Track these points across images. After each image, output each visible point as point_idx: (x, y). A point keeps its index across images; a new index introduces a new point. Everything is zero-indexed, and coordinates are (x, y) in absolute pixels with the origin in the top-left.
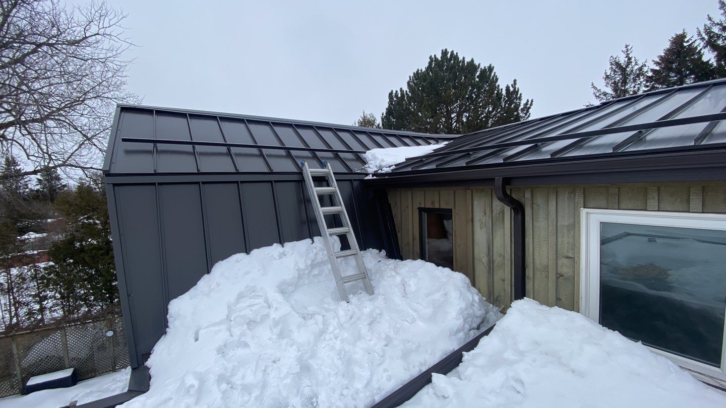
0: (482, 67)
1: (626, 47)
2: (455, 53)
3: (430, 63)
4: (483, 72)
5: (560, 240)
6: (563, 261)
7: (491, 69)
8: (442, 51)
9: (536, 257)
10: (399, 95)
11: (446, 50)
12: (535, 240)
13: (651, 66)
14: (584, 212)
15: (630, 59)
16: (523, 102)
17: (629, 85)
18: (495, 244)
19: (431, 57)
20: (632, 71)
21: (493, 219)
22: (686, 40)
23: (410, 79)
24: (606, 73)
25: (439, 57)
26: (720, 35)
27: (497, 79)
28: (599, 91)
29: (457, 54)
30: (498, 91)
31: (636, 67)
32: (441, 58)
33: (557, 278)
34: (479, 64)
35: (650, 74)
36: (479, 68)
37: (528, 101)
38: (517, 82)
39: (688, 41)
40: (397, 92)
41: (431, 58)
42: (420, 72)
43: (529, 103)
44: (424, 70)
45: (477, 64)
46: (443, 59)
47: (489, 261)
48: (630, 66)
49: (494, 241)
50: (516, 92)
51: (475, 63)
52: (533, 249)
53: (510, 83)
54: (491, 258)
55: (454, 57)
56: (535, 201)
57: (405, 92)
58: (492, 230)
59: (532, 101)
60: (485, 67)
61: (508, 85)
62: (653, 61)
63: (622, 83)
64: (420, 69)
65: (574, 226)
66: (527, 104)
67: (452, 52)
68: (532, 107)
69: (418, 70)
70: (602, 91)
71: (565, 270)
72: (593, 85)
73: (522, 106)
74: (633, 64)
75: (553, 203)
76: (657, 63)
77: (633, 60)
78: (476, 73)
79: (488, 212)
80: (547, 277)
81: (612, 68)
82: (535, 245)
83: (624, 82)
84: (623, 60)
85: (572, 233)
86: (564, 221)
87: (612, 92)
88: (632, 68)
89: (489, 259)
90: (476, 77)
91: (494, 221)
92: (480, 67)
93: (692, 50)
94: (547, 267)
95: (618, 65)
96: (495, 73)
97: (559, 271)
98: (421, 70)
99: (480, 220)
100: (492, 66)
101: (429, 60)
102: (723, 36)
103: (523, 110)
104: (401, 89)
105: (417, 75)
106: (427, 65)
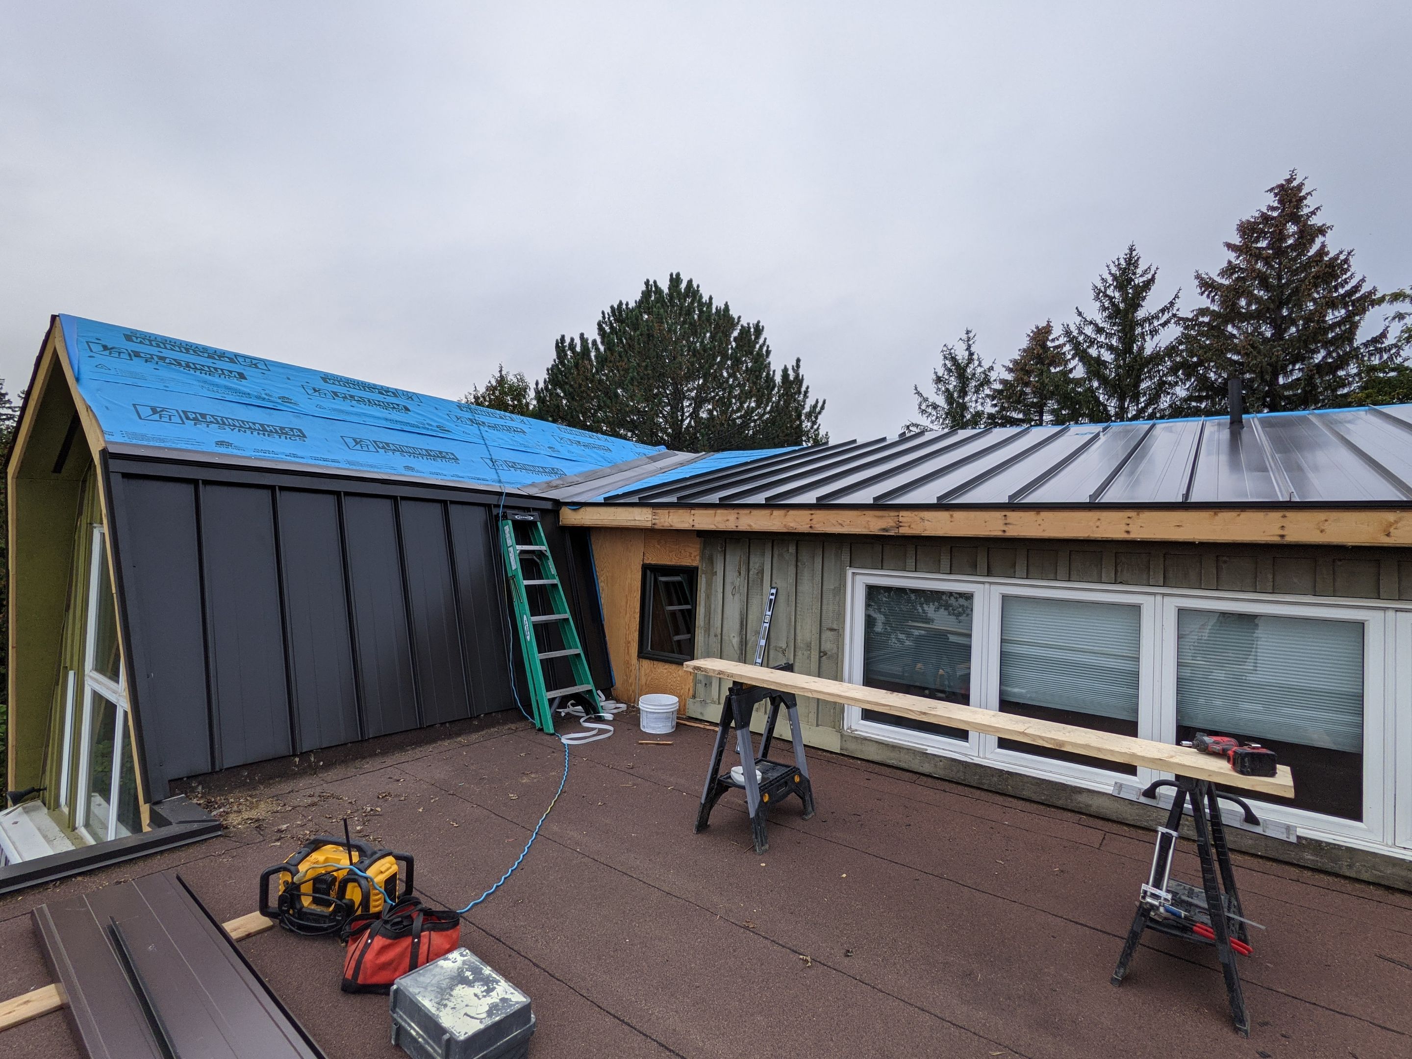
0: (744, 322)
1: (968, 332)
2: (695, 286)
3: (646, 294)
4: (745, 331)
5: (824, 607)
6: (827, 635)
7: (759, 330)
8: (671, 275)
9: (798, 631)
10: (578, 349)
11: (678, 275)
12: (798, 609)
13: (1001, 374)
14: (850, 572)
15: (971, 354)
16: (809, 403)
17: (969, 397)
18: (750, 617)
19: (648, 281)
20: (974, 374)
21: (750, 582)
22: (1050, 338)
23: (604, 317)
24: (936, 373)
25: (665, 286)
26: (1095, 339)
27: (768, 352)
28: (926, 400)
29: (698, 286)
30: (768, 374)
31: (979, 370)
32: (669, 289)
33: (820, 657)
34: (739, 318)
35: (998, 386)
36: (738, 323)
37: (817, 402)
38: (801, 364)
39: (1053, 340)
40: (572, 340)
41: (647, 283)
42: (624, 307)
43: (820, 405)
44: (632, 305)
45: (736, 316)
46: (672, 291)
47: (741, 642)
48: (971, 366)
49: (749, 612)
50: (799, 381)
51: (731, 313)
52: (795, 621)
53: (791, 364)
54: (744, 636)
55: (692, 292)
56: (800, 558)
57: (590, 342)
58: (747, 598)
59: (824, 402)
60: (748, 324)
61: (785, 366)
62: (1004, 366)
63: (960, 392)
64: (624, 303)
65: (840, 590)
66: (815, 406)
67: (690, 282)
68: (824, 412)
69: (621, 303)
70: (931, 400)
71: (827, 646)
72: (916, 389)
73: (807, 409)
74: (976, 363)
75: (818, 560)
76: (1010, 370)
77: (975, 357)
78: (732, 333)
79: (743, 573)
80: (809, 657)
81: (945, 365)
82: (798, 616)
83: (963, 392)
84: (961, 354)
85: (837, 598)
86: (829, 585)
87: (946, 406)
88: (974, 369)
89: (742, 638)
90: (732, 339)
91: (750, 585)
92: (741, 323)
93: (1058, 358)
94: (809, 646)
95: (954, 359)
96: (765, 339)
97: (822, 649)
98: (627, 304)
99: (733, 583)
100: (761, 324)
101: (644, 288)
102: (1098, 342)
103: (809, 415)
104: (582, 335)
105: (618, 312)
106: (638, 297)
